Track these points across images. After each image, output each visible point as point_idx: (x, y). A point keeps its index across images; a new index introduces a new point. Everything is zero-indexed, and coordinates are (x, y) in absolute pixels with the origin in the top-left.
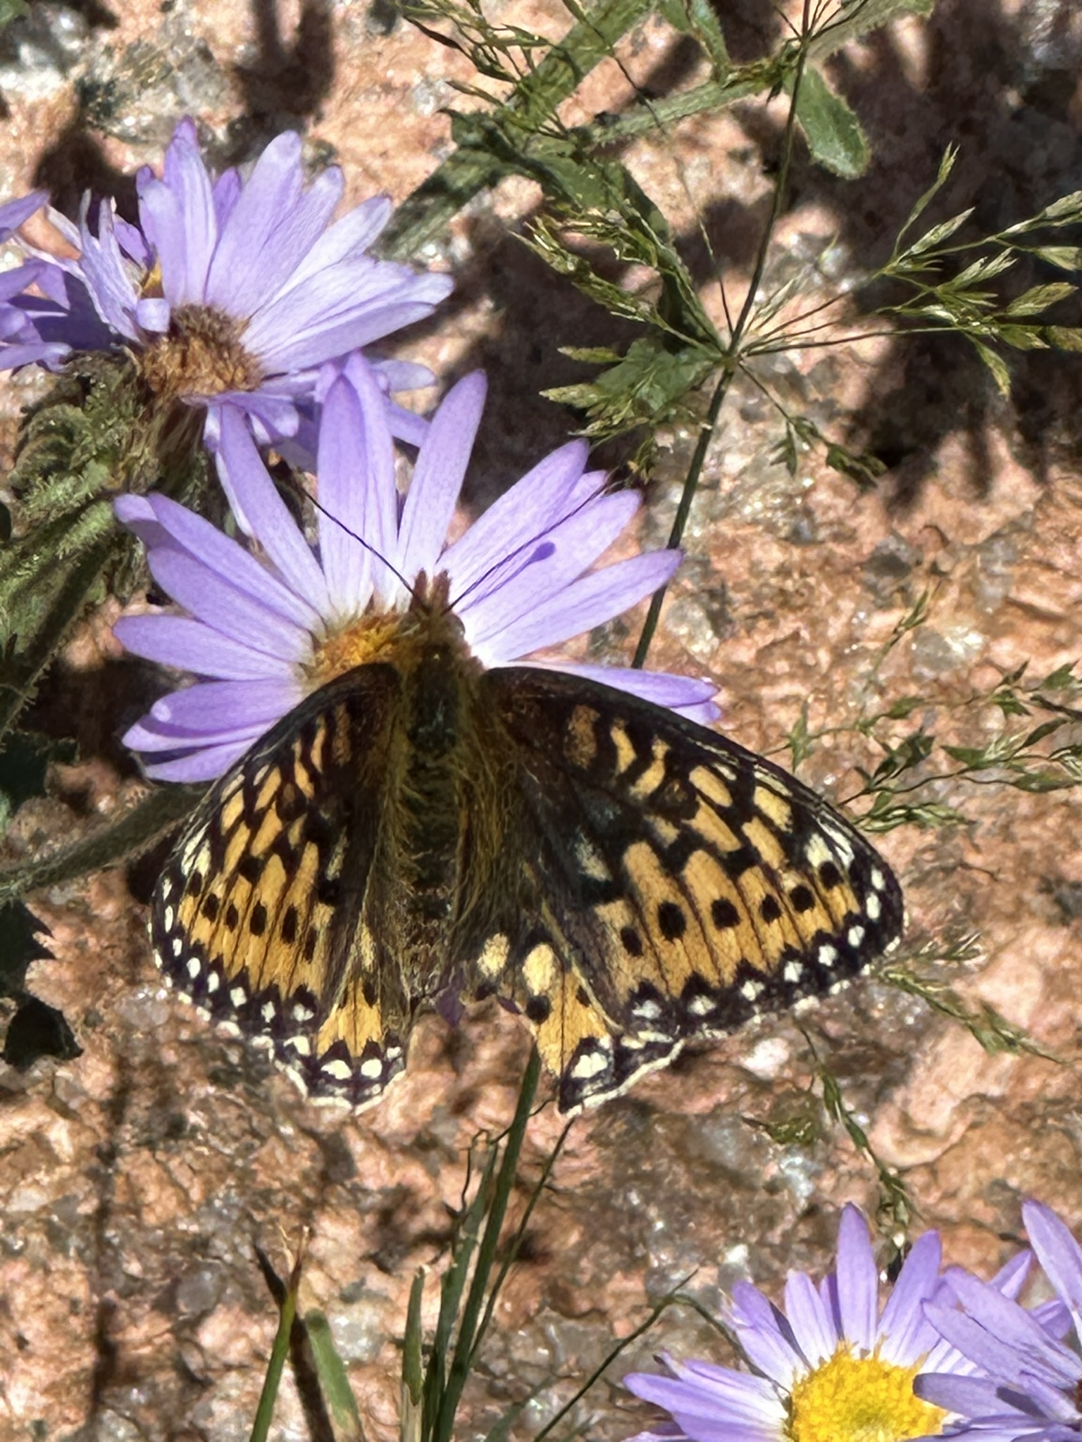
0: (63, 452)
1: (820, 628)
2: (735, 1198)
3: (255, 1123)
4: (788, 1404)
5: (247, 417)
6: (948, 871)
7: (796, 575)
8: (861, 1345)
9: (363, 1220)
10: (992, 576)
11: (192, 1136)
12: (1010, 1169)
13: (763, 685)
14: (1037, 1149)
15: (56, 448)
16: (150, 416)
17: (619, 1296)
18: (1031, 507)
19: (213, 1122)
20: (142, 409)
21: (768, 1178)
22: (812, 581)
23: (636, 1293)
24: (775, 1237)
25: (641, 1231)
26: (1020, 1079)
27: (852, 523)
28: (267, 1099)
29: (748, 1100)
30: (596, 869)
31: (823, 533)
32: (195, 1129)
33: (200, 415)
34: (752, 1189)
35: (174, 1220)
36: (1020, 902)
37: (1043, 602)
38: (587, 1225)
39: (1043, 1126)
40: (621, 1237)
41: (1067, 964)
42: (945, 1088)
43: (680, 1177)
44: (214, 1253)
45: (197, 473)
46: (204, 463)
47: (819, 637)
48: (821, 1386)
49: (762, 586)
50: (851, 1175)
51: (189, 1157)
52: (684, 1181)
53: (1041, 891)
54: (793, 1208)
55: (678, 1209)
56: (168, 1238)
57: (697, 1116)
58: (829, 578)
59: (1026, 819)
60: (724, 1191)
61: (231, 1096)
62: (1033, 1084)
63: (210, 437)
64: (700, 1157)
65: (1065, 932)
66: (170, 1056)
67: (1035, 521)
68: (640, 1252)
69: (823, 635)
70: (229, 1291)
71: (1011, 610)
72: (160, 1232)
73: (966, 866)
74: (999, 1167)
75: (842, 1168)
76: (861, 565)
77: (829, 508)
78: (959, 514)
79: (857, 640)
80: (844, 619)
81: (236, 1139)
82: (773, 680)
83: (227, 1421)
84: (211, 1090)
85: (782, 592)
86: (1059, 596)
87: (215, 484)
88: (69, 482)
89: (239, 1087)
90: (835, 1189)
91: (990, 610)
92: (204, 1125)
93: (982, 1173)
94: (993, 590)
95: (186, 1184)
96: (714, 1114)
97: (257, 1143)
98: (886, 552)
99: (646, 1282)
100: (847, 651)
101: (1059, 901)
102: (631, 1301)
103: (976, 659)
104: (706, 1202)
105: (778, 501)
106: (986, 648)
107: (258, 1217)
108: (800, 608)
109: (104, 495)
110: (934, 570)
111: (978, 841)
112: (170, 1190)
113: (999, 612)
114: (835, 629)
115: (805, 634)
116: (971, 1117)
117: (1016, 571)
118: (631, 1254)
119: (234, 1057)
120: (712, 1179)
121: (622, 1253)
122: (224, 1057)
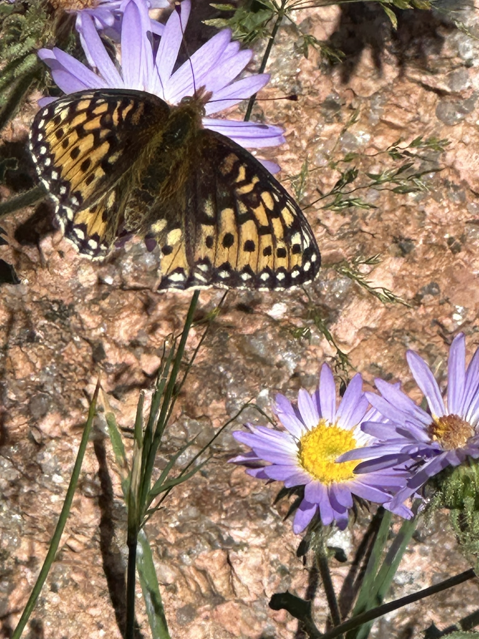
0: (17, 34)
1: (303, 132)
2: (263, 369)
3: (64, 336)
4: (299, 445)
5: (93, 19)
6: (354, 233)
7: (293, 109)
8: (329, 421)
9: (108, 377)
10: (374, 110)
11: (38, 341)
12: (379, 359)
13: (279, 154)
14: (389, 351)
15: (14, 32)
16: (52, 19)
17: (215, 410)
18: (391, 81)
19: (46, 335)
20: (49, 16)
21: (277, 361)
22: (299, 111)
23: (223, 410)
24: (280, 386)
25: (224, 383)
26: (383, 320)
27: (317, 87)
28: (69, 326)
29: (269, 329)
30: (209, 211)
31: (305, 91)
32: (39, 338)
33: (74, 18)
34: (271, 366)
35: (29, 376)
36: (384, 247)
37: (396, 122)
38: (202, 380)
39: (393, 340)
40: (216, 385)
41: (404, 273)
42: (352, 324)
43: (241, 361)
44: (45, 390)
45: (71, 42)
46: (74, 38)
47: (302, 134)
48: (313, 438)
49: (279, 113)
50: (312, 360)
51: (36, 350)
52: (242, 362)
53: (393, 242)
54: (288, 373)
55: (239, 374)
56: (27, 384)
57: (248, 335)
58: (307, 110)
59: (387, 212)
60: (259, 366)
61: (53, 324)
62: (389, 323)
63: (79, 26)
64: (250, 352)
65: (402, 259)
66: (29, 307)
67: (393, 87)
68: (223, 391)
69: (303, 134)
70: (52, 406)
71: (383, 124)
72: (23, 381)
73: (362, 231)
74: (374, 358)
75: (308, 357)
76: (320, 104)
77: (307, 81)
78: (361, 84)
79: (318, 136)
80: (313, 127)
81: (56, 343)
82: (282, 153)
83: (50, 460)
84: (46, 322)
85: (287, 116)
86: (402, 119)
87: (79, 46)
88: (19, 46)
89: (57, 321)
90: (305, 366)
91: (373, 124)
92: (42, 337)
93: (368, 360)
94: (376, 116)
95: (34, 361)
96: (255, 334)
97: (64, 344)
98: (330, 99)
99: (226, 404)
100: (314, 141)
101: (400, 247)
102: (220, 412)
103: (367, 144)
104: (251, 371)
105: (286, 78)
106: (372, 140)
107: (65, 375)
108: (295, 122)
109: (33, 51)
110: (351, 107)
111: (367, 221)
112: (28, 364)
113: (378, 125)
114: (309, 131)
115: (296, 133)
116: (362, 337)
117: (385, 108)
118: (220, 393)
119: (56, 308)
120: (253, 361)
121: (216, 392)
122: (51, 308)
